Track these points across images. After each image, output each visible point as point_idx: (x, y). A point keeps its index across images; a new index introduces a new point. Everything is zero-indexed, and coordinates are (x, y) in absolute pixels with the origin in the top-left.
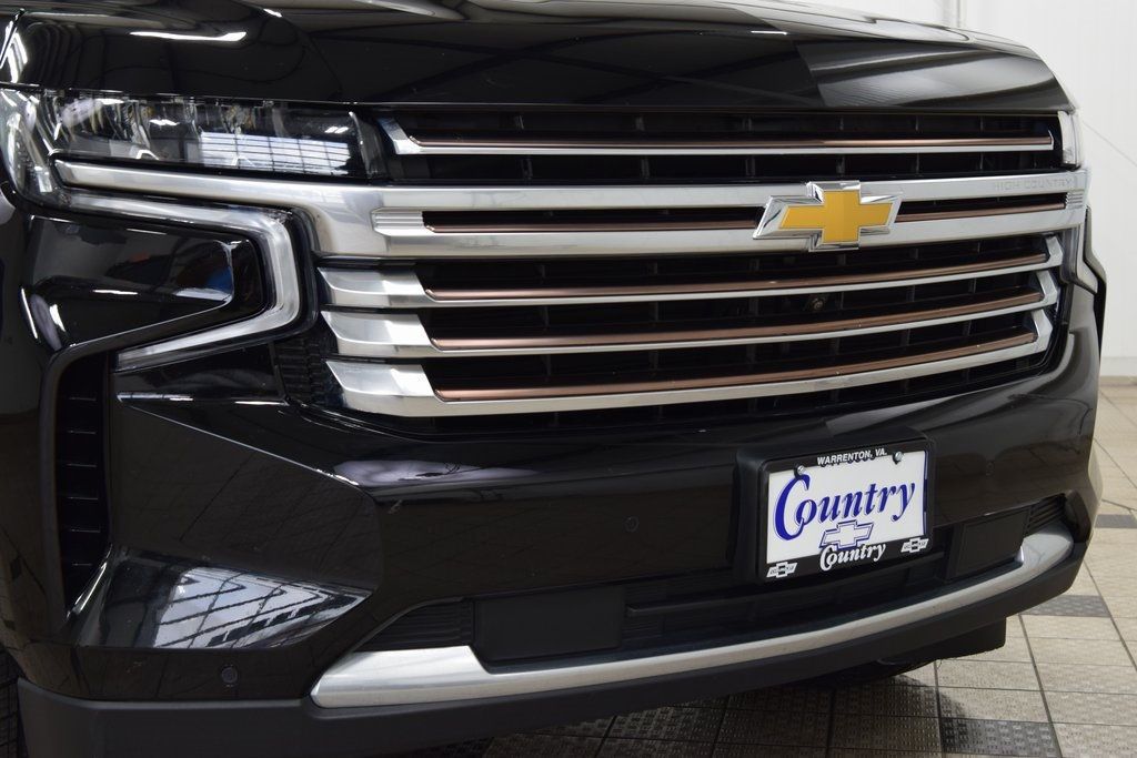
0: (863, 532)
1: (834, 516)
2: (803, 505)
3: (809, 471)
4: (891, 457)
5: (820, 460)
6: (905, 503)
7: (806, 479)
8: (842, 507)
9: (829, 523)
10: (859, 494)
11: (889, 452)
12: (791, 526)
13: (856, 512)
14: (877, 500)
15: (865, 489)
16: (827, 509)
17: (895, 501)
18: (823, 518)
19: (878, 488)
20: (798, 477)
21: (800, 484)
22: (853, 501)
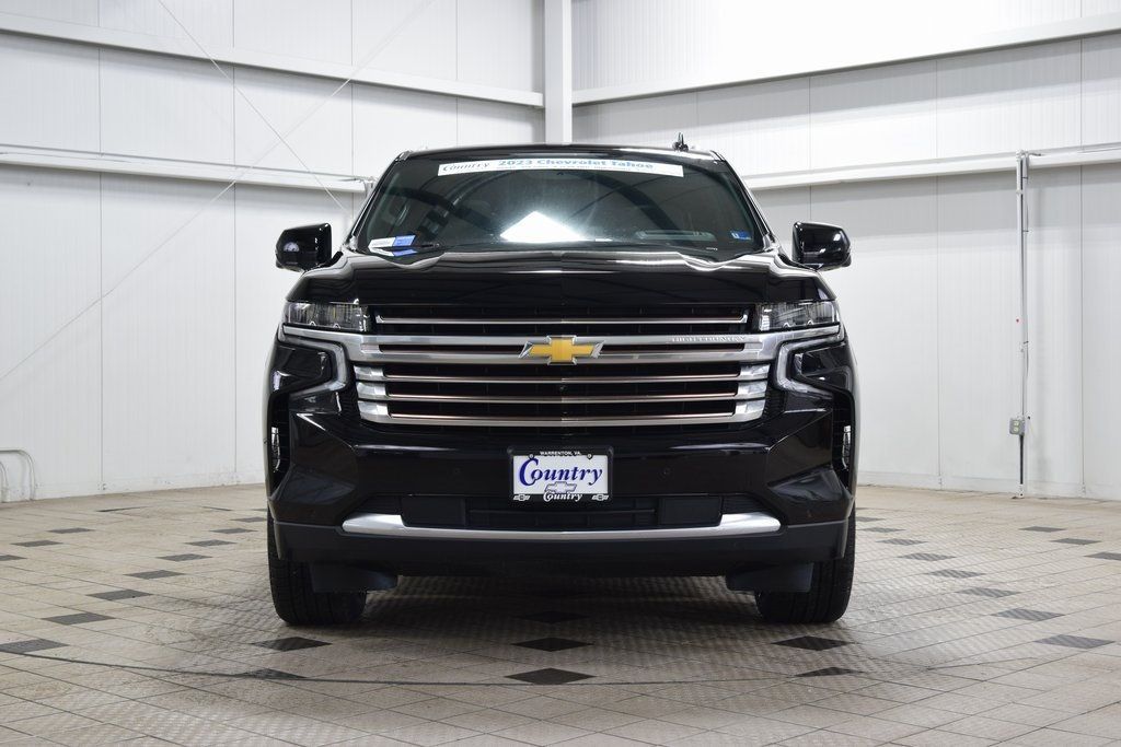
0: (572, 488)
1: (553, 478)
2: (534, 472)
3: (536, 457)
4: (584, 457)
5: (542, 453)
6: (596, 478)
7: (537, 461)
8: (557, 475)
9: (550, 481)
10: (568, 471)
11: (584, 453)
12: (528, 479)
13: (566, 478)
14: (578, 475)
15: (571, 469)
16: (549, 475)
17: (589, 477)
18: (547, 478)
19: (580, 469)
20: (531, 459)
21: (533, 462)
22: (564, 474)
